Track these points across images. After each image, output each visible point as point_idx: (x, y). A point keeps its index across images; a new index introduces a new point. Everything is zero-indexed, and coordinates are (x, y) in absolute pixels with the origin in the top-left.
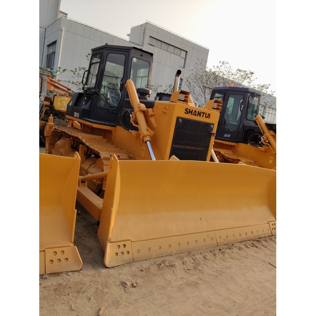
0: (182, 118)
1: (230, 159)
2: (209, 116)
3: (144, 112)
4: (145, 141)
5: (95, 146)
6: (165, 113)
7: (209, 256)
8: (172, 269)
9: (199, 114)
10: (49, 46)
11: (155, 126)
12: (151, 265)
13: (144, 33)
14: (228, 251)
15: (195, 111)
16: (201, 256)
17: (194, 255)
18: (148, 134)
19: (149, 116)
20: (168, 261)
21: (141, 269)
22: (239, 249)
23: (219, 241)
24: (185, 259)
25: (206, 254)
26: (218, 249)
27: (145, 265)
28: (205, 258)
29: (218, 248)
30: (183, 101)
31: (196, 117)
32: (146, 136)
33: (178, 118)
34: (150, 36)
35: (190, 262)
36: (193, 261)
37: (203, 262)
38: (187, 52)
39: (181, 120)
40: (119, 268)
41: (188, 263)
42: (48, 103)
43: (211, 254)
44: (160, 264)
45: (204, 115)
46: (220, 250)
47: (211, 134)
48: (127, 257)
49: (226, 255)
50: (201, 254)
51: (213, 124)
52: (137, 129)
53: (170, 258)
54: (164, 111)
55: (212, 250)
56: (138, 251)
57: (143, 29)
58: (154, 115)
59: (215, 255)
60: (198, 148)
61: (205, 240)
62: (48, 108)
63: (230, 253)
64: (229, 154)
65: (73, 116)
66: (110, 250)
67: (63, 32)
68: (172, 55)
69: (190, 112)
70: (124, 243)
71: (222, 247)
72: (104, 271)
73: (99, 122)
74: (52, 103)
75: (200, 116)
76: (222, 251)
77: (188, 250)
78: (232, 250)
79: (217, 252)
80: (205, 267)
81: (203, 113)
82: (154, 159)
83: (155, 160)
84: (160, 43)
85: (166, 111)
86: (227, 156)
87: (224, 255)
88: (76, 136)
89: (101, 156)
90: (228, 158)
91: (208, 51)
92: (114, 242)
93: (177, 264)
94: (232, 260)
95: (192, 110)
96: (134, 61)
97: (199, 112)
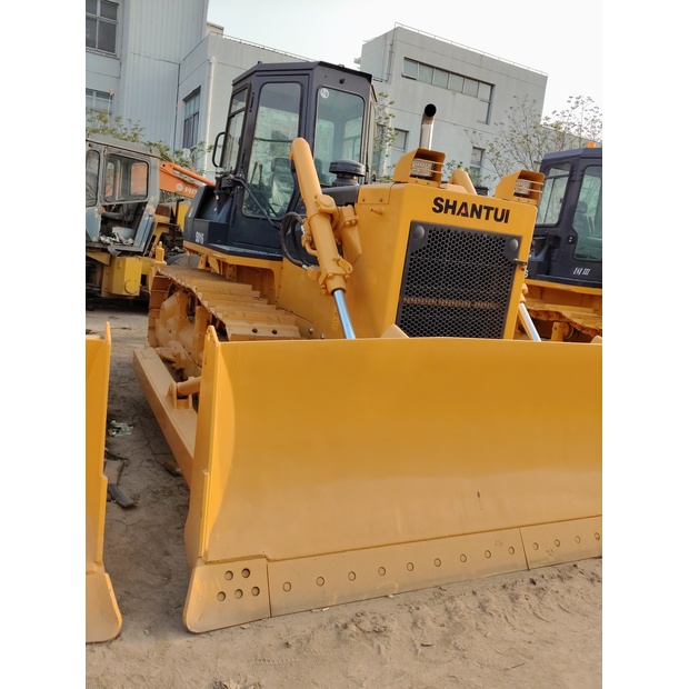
0: (425, 225)
1: (588, 329)
2: (505, 216)
3: (331, 217)
4: (330, 290)
5: (218, 307)
6: (381, 214)
7: (497, 601)
8: (376, 642)
9: (476, 211)
10: (186, 100)
11: (360, 252)
12: (320, 626)
13: (391, 52)
14: (556, 585)
15: (464, 205)
16: (472, 602)
17: (451, 599)
18: (339, 270)
19: (345, 226)
20: (370, 616)
21: (285, 639)
22: (592, 580)
23: (532, 555)
24: (425, 609)
25: (489, 595)
26: (527, 580)
27: (302, 626)
28: (482, 607)
29: (528, 576)
30: (426, 178)
31: (469, 218)
32: (331, 278)
33: (414, 225)
34: (406, 58)
35: (434, 620)
36: (443, 618)
37: (473, 622)
38: (492, 86)
39: (422, 231)
40: (226, 634)
41: (430, 623)
42: (165, 219)
43: (505, 595)
44: (345, 627)
45: (492, 213)
46: (533, 582)
47: (513, 266)
48: (251, 604)
49: (549, 600)
50: (474, 593)
51: (519, 239)
52: (314, 261)
53: (381, 607)
54: (376, 208)
55: (508, 581)
56: (287, 587)
57: (389, 42)
58: (357, 222)
59: (514, 598)
60: (478, 305)
61: (489, 554)
62: (166, 230)
63: (562, 592)
64: (585, 318)
65: (194, 242)
66: (201, 585)
67: (213, 66)
68: (458, 95)
69: (448, 206)
70: (245, 564)
71: (540, 572)
72: (179, 642)
73: (242, 250)
74: (174, 219)
75: (479, 217)
76: (539, 584)
77: (437, 583)
78: (568, 583)
79: (522, 589)
80: (478, 637)
81: (489, 209)
82: (350, 334)
83: (353, 337)
84: (428, 70)
85: (383, 208)
86: (579, 322)
87: (541, 599)
88: (188, 286)
89: (228, 332)
90: (583, 328)
91: (545, 79)
92: (218, 562)
93: (394, 626)
94: (563, 614)
95: (455, 202)
96: (324, 96)
97: (474, 206)
